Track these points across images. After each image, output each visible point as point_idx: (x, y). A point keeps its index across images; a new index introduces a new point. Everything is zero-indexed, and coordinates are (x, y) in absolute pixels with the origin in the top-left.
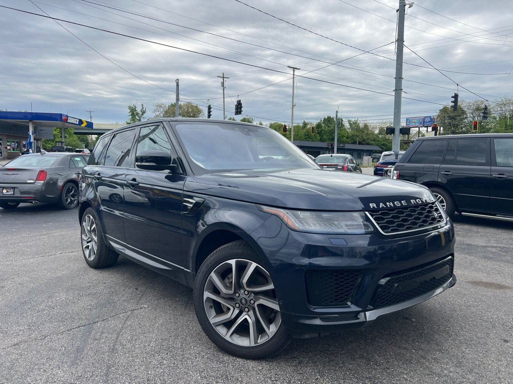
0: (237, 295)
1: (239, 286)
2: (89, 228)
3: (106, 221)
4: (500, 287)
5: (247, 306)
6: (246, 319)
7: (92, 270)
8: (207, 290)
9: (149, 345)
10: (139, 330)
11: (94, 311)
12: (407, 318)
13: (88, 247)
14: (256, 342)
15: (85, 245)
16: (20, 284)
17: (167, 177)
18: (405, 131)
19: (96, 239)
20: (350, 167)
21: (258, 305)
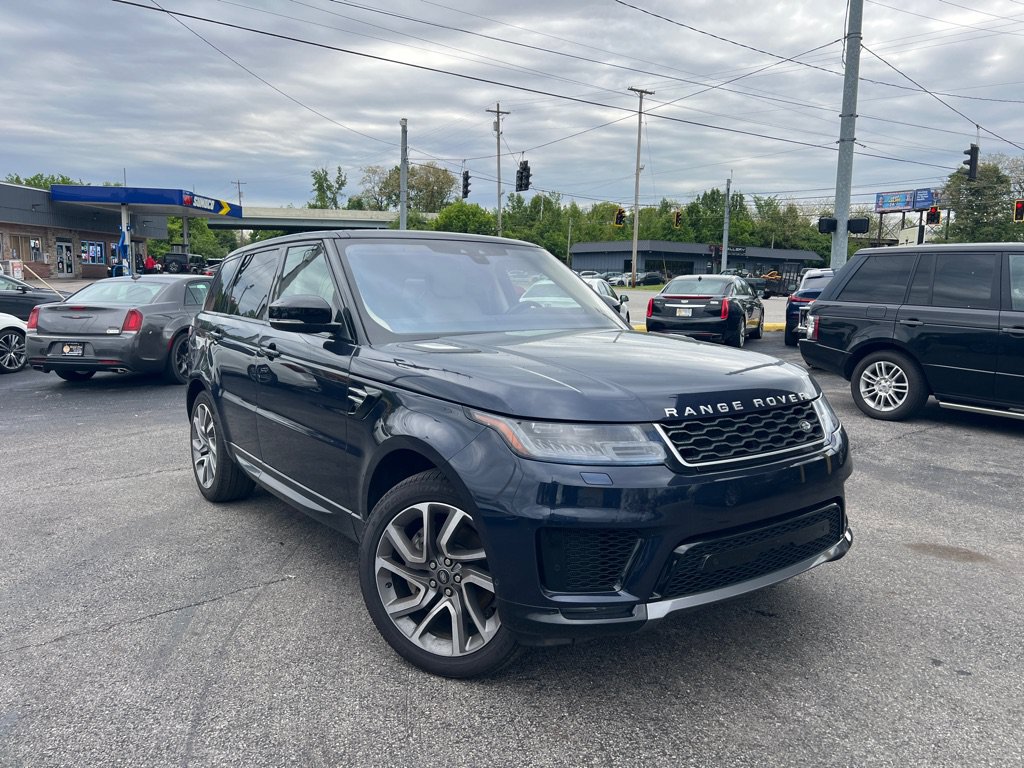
0: (433, 565)
1: (434, 550)
2: (203, 428)
4: (970, 556)
5: (448, 585)
6: (446, 608)
7: (209, 504)
8: (382, 555)
9: (283, 648)
10: (272, 620)
11: (200, 583)
12: (763, 614)
13: (202, 463)
14: (462, 649)
15: (198, 458)
16: (79, 529)
17: (327, 346)
18: (858, 225)
19: (214, 448)
20: (736, 302)
21: (466, 585)
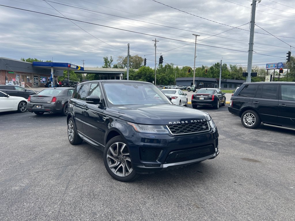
0: (119, 156)
1: (119, 153)
2: (71, 127)
3: (77, 123)
4: (256, 161)
5: (122, 161)
6: (122, 166)
7: (71, 145)
8: (108, 154)
9: (86, 175)
10: (84, 170)
11: (69, 162)
13: (70, 135)
14: (125, 175)
15: (69, 134)
16: (41, 150)
17: (99, 107)
18: (254, 75)
19: (73, 131)
20: (217, 96)
21: (126, 160)
